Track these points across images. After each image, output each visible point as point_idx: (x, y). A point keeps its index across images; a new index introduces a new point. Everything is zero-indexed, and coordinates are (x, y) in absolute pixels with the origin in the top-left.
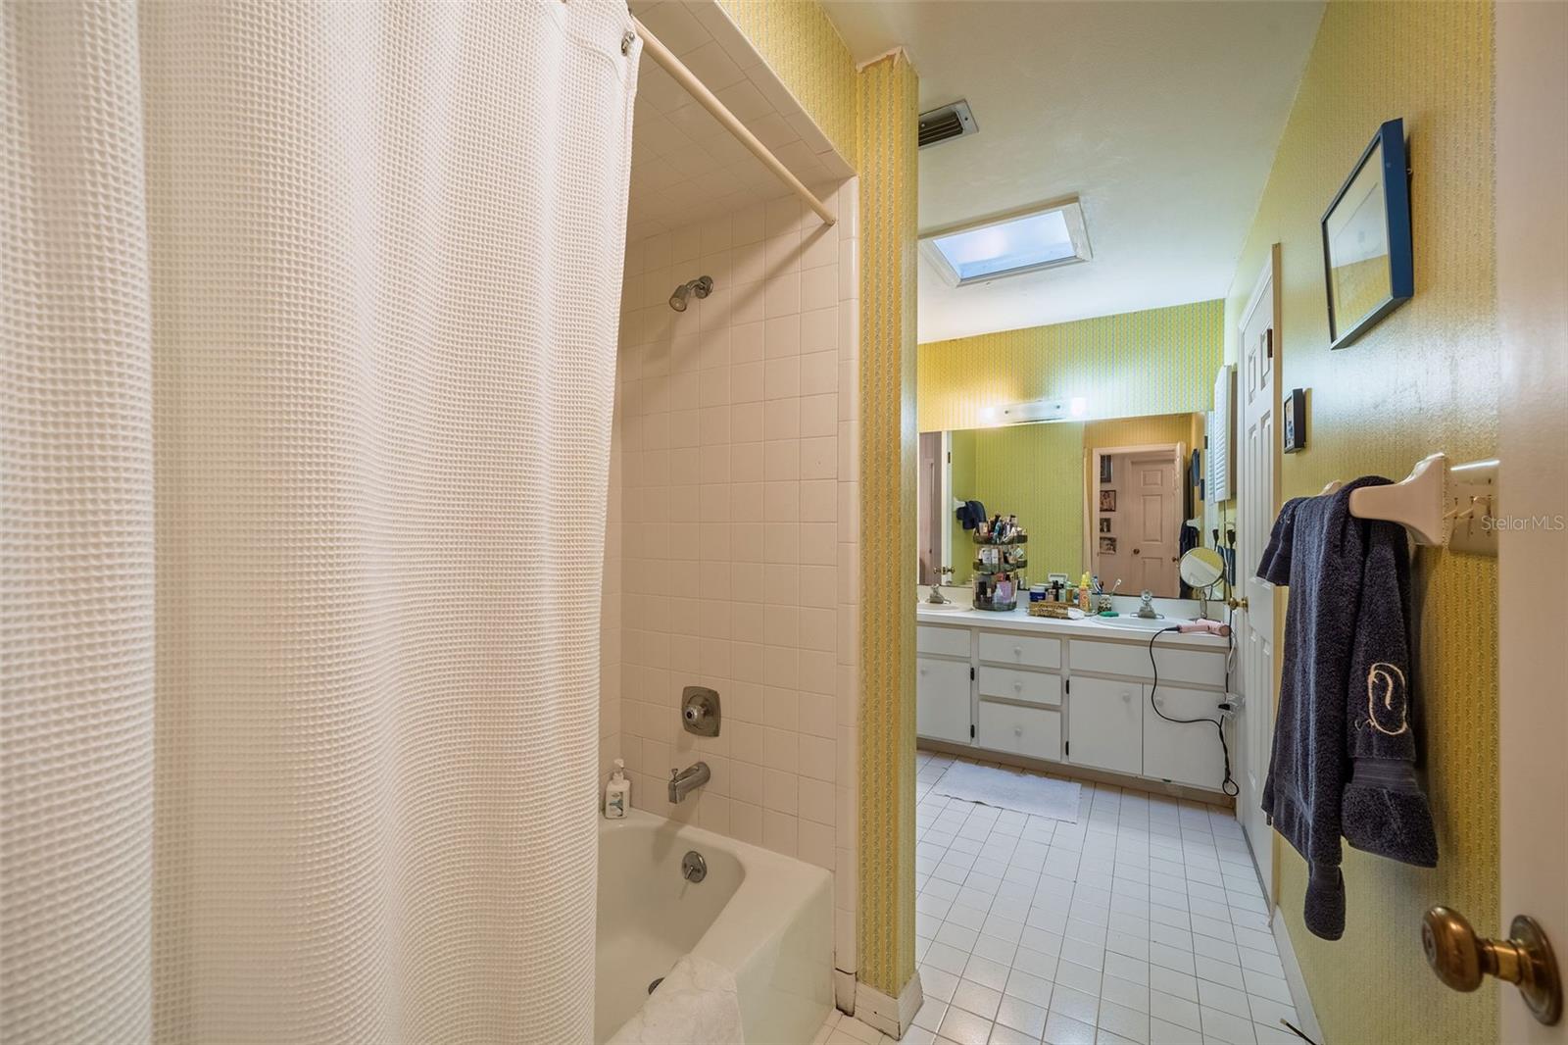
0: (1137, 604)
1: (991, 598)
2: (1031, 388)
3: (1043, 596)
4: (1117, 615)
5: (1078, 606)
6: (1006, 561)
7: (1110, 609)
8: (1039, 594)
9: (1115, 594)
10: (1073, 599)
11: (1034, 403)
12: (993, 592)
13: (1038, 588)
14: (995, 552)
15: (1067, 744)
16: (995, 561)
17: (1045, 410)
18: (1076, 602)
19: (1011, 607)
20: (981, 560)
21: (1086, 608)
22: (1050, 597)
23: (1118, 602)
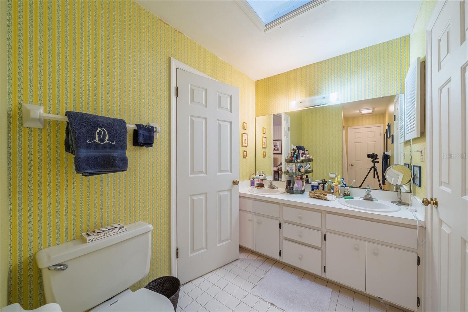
0: (363, 192)
1: (293, 188)
2: (312, 92)
3: (317, 187)
4: (353, 198)
5: (333, 193)
6: (299, 170)
7: (349, 195)
8: (315, 186)
9: (352, 187)
10: (331, 190)
11: (313, 97)
12: (293, 185)
13: (315, 184)
14: (294, 167)
15: (325, 267)
16: (294, 171)
17: (318, 100)
18: (332, 191)
19: (302, 192)
20: (288, 170)
21: (337, 194)
22: (321, 188)
23: (354, 191)
